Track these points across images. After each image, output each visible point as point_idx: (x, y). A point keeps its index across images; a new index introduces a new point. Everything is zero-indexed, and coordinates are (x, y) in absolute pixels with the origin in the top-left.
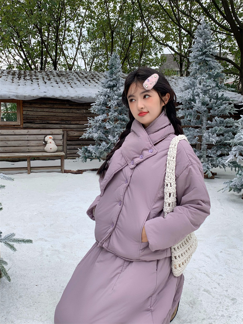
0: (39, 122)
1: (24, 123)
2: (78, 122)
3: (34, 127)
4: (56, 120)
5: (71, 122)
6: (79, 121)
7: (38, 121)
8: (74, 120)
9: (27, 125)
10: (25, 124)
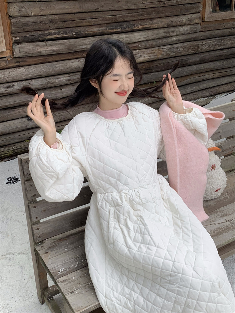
0: (57, 36)
1: (16, 43)
2: (148, 24)
3: (44, 53)
4: (100, 22)
5: (134, 25)
6: (151, 19)
7: (53, 31)
8: (139, 18)
9: (26, 50)
10: (20, 46)
